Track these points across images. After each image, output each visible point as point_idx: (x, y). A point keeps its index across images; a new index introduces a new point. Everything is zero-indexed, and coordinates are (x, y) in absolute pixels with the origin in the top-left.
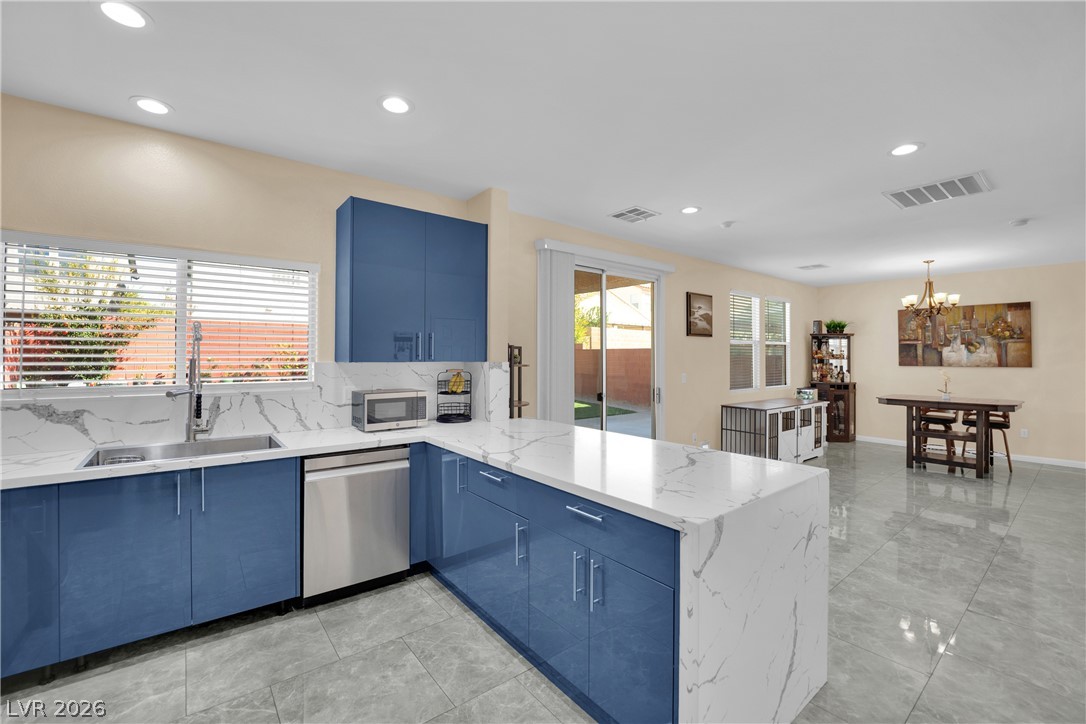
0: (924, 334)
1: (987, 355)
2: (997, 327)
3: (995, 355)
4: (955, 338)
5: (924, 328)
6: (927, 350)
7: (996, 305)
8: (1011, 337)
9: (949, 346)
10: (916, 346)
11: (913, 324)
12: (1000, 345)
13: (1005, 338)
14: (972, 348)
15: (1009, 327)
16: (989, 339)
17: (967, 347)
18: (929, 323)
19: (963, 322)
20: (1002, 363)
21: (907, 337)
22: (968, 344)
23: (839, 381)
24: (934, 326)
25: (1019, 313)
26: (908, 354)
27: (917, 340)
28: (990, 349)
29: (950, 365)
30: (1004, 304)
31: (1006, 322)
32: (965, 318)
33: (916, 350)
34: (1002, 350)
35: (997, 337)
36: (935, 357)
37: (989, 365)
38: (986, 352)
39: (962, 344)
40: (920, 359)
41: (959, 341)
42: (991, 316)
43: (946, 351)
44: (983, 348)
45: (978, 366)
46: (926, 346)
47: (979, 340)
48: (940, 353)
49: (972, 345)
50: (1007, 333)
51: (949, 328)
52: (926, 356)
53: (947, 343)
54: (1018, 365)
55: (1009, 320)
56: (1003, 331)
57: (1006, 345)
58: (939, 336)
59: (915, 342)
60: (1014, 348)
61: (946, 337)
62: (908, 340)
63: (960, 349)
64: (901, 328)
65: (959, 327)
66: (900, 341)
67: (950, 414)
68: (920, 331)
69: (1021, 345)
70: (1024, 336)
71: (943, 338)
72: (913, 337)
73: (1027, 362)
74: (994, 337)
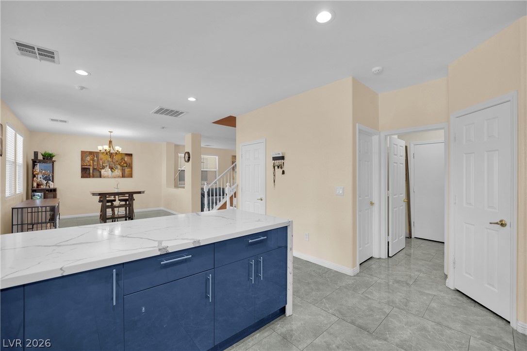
0: (93, 163)
2: (122, 162)
3: (121, 173)
4: (107, 166)
5: (93, 160)
6: (95, 171)
7: (121, 154)
8: (127, 166)
10: (89, 169)
11: (88, 158)
12: (123, 169)
13: (124, 167)
14: (113, 170)
15: (126, 163)
16: (119, 167)
17: (111, 170)
18: (96, 159)
19: (110, 159)
20: (123, 176)
21: (85, 164)
22: (111, 168)
23: (47, 187)
24: (98, 160)
25: (129, 157)
26: (86, 172)
27: (90, 166)
28: (119, 171)
29: (104, 177)
30: (124, 154)
33: (90, 171)
34: (123, 171)
35: (122, 166)
36: (98, 174)
37: (119, 177)
40: (91, 175)
41: (108, 167)
42: (120, 158)
43: (103, 171)
44: (117, 170)
46: (94, 169)
49: (113, 169)
50: (125, 165)
51: (104, 161)
52: (94, 174)
53: (103, 168)
54: (128, 177)
55: (126, 160)
56: (124, 164)
57: (125, 169)
58: (100, 165)
59: (89, 167)
60: (127, 170)
62: (86, 166)
63: (108, 171)
64: (83, 160)
65: (108, 161)
66: (82, 166)
67: (112, 198)
68: (91, 161)
69: (129, 170)
70: (130, 166)
71: (101, 165)
72: (88, 164)
73: (131, 176)
74: (121, 166)
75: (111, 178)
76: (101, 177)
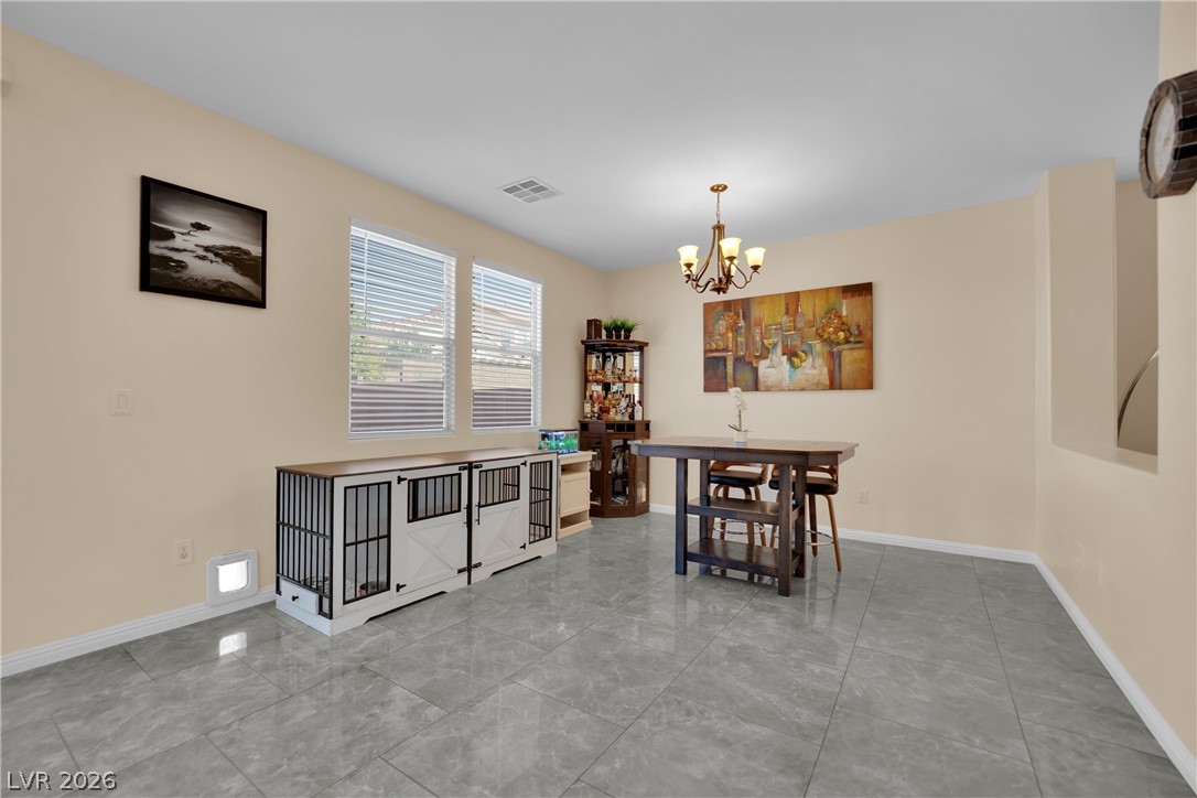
0: (735, 339)
1: (815, 372)
2: (828, 324)
3: (825, 370)
4: (775, 345)
5: (735, 329)
6: (739, 365)
7: (827, 289)
8: (847, 341)
9: (766, 358)
10: (725, 359)
11: (722, 325)
12: (831, 354)
13: (838, 344)
14: (795, 360)
15: (844, 326)
16: (818, 346)
17: (789, 359)
18: (742, 323)
19: (785, 319)
20: (834, 384)
21: (714, 347)
22: (791, 354)
23: (627, 419)
24: (748, 328)
25: (857, 300)
26: (716, 375)
27: (726, 350)
28: (819, 362)
29: (768, 389)
30: (838, 288)
31: (840, 317)
32: (787, 313)
33: (726, 366)
34: (834, 359)
35: (829, 342)
36: (749, 376)
37: (818, 387)
38: (813, 367)
39: (784, 354)
40: (730, 379)
41: (779, 350)
42: (821, 306)
43: (763, 366)
44: (810, 360)
45: (803, 389)
46: (737, 360)
47: (805, 347)
48: (755, 370)
49: (796, 355)
50: (842, 335)
51: (768, 330)
52: (738, 377)
53: (765, 353)
54: (855, 387)
55: (844, 314)
56: (835, 333)
57: (840, 353)
58: (754, 343)
59: (724, 354)
60: (850, 357)
61: (763, 343)
62: (717, 350)
63: (780, 363)
64: (708, 333)
65: (780, 328)
66: (706, 352)
67: (756, 469)
68: (730, 335)
69: (859, 354)
70: (863, 338)
71: (759, 346)
72: (721, 345)
73: (866, 381)
74: (825, 340)
75: (789, 390)
76: (757, 389)
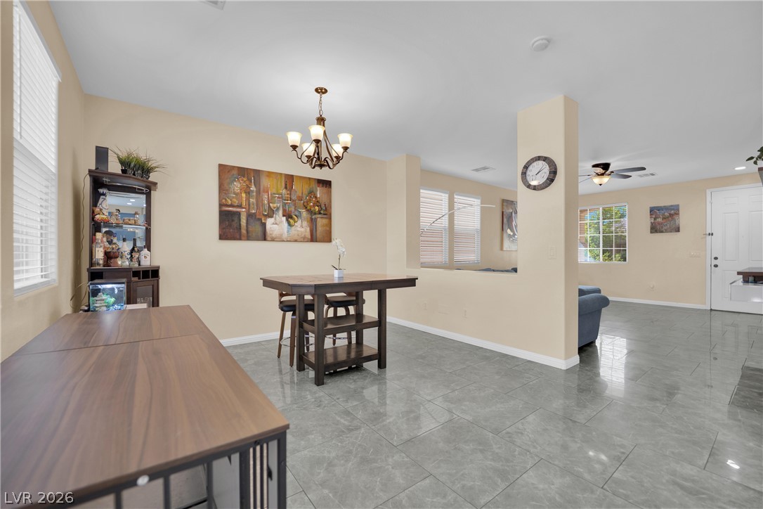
0: (248, 199)
1: (303, 230)
2: (310, 201)
3: (308, 229)
4: (278, 209)
5: (248, 193)
6: (251, 221)
7: (309, 178)
8: (320, 213)
9: (272, 217)
10: (239, 214)
11: (236, 186)
12: (312, 219)
13: (315, 214)
14: (291, 221)
15: (318, 203)
16: (304, 213)
17: (287, 220)
18: (253, 188)
19: (284, 191)
20: (313, 239)
21: (230, 202)
22: (288, 216)
24: (258, 192)
25: (325, 189)
26: (230, 224)
27: (240, 206)
28: (305, 224)
29: (273, 240)
30: (314, 179)
31: (316, 197)
32: (286, 188)
33: (240, 220)
34: (313, 224)
35: (310, 211)
36: (258, 229)
37: (304, 240)
38: (302, 226)
39: (284, 216)
40: (244, 231)
41: (281, 212)
42: (306, 189)
43: (269, 222)
44: (299, 222)
45: (296, 241)
46: (250, 216)
47: (297, 213)
48: (264, 225)
49: (291, 218)
50: (317, 208)
51: (273, 197)
52: (250, 229)
53: (270, 215)
54: (323, 240)
55: (318, 196)
56: (314, 206)
57: (316, 219)
58: (263, 205)
59: (238, 210)
60: (321, 222)
61: (269, 206)
62: (232, 206)
63: (282, 222)
64: (222, 189)
65: (281, 197)
66: (221, 205)
68: (244, 195)
69: (325, 221)
70: (326, 212)
71: (267, 208)
72: (236, 202)
73: (328, 238)
74: (308, 210)
75: (287, 241)
76: (265, 239)
